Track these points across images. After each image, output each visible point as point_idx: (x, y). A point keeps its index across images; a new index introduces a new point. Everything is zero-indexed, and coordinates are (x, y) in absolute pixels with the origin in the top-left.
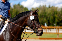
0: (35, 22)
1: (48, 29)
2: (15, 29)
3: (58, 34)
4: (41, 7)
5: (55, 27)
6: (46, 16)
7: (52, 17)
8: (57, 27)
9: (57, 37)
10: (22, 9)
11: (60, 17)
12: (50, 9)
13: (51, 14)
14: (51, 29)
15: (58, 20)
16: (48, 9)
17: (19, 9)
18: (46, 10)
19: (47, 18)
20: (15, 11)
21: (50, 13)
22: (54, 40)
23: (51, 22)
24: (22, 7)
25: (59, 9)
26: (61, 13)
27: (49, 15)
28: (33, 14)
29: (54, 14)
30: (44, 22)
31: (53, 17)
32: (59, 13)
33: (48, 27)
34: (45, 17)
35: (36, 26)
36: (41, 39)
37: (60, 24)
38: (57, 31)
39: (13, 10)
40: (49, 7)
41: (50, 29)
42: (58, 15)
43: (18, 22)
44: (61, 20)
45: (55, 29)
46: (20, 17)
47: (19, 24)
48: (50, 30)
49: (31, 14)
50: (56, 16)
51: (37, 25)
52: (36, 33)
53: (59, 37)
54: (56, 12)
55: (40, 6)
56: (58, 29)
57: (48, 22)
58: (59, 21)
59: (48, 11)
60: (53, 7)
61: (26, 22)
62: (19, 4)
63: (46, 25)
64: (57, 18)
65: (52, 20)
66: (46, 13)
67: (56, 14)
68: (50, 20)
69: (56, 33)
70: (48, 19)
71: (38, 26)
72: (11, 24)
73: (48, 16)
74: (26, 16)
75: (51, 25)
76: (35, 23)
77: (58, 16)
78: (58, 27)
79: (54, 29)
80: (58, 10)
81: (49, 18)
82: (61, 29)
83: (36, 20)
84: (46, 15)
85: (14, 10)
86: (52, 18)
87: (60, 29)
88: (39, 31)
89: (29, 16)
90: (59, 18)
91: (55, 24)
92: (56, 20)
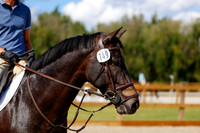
0: (114, 69)
1: (151, 91)
2: (46, 93)
3: (182, 108)
4: (128, 20)
5: (172, 84)
6: (143, 50)
7: (161, 55)
8: (177, 85)
9: (179, 118)
10: (66, 27)
11: (188, 53)
12: (155, 28)
13: (161, 43)
14: (160, 93)
15: (183, 62)
16: (149, 27)
17: (55, 27)
18: (145, 31)
19: (145, 57)
20: (44, 35)
21: (156, 42)
22: (170, 128)
23: (159, 70)
24: (66, 20)
25: (186, 28)
26: (190, 40)
27: (152, 46)
28: (106, 44)
29: (169, 44)
30: (138, 71)
31: (167, 53)
32: (186, 41)
33: (148, 86)
34: (140, 55)
35: (115, 82)
36: (125, 124)
37: (189, 75)
38: (180, 99)
39: (36, 29)
40: (154, 21)
41: (156, 91)
42: (181, 45)
43: (59, 71)
44: (190, 62)
45: (171, 93)
46: (65, 53)
47: (59, 75)
48: (158, 96)
49: (101, 42)
50: (176, 49)
51: (120, 79)
52: (117, 105)
53: (185, 119)
54: (174, 39)
55: (126, 17)
56: (183, 91)
57: (149, 69)
58: (185, 68)
59: (151, 35)
60: (165, 19)
61: (84, 68)
62: (56, 13)
63: (142, 78)
64: (179, 56)
65: (163, 64)
66: (142, 41)
67: (177, 43)
68: (158, 62)
69: (176, 104)
70: (150, 58)
71: (122, 82)
72: (34, 76)
73: (151, 52)
74: (84, 50)
75: (158, 81)
76: (114, 73)
77: (182, 49)
78: (181, 85)
79: (168, 91)
80: (181, 31)
81: (154, 55)
82: (192, 91)
83: (117, 64)
84: (145, 46)
85: (39, 31)
86: (164, 56)
87: (187, 93)
88: (127, 98)
89: (94, 50)
90: (184, 57)
91: (172, 77)
92: (177, 64)
